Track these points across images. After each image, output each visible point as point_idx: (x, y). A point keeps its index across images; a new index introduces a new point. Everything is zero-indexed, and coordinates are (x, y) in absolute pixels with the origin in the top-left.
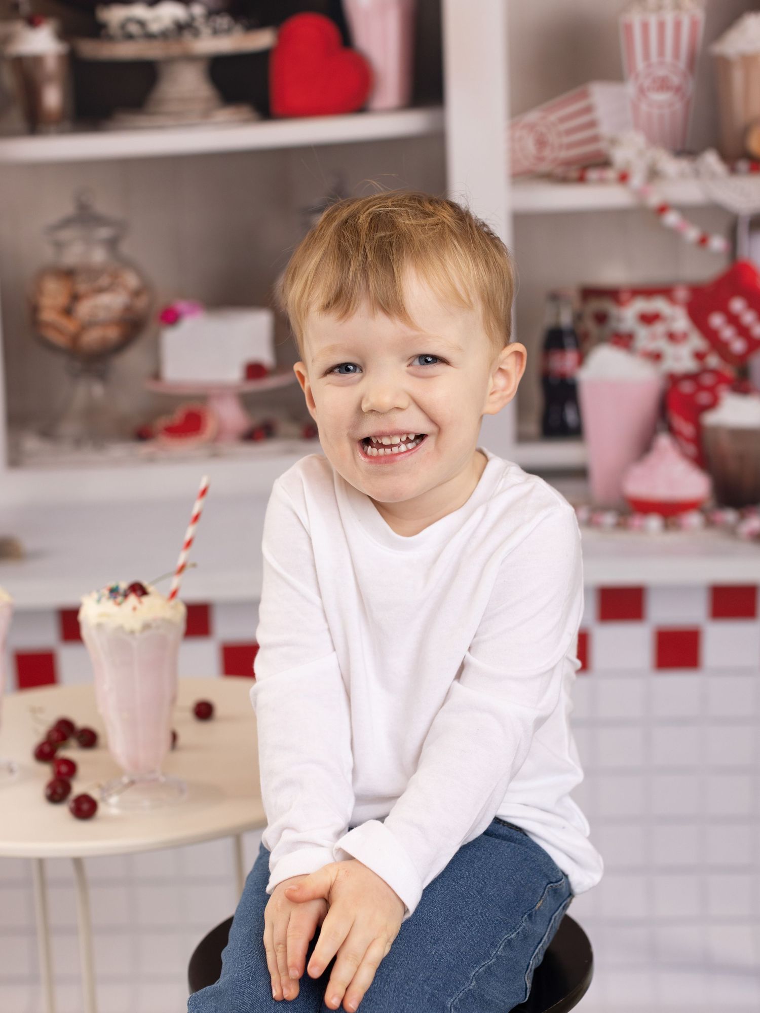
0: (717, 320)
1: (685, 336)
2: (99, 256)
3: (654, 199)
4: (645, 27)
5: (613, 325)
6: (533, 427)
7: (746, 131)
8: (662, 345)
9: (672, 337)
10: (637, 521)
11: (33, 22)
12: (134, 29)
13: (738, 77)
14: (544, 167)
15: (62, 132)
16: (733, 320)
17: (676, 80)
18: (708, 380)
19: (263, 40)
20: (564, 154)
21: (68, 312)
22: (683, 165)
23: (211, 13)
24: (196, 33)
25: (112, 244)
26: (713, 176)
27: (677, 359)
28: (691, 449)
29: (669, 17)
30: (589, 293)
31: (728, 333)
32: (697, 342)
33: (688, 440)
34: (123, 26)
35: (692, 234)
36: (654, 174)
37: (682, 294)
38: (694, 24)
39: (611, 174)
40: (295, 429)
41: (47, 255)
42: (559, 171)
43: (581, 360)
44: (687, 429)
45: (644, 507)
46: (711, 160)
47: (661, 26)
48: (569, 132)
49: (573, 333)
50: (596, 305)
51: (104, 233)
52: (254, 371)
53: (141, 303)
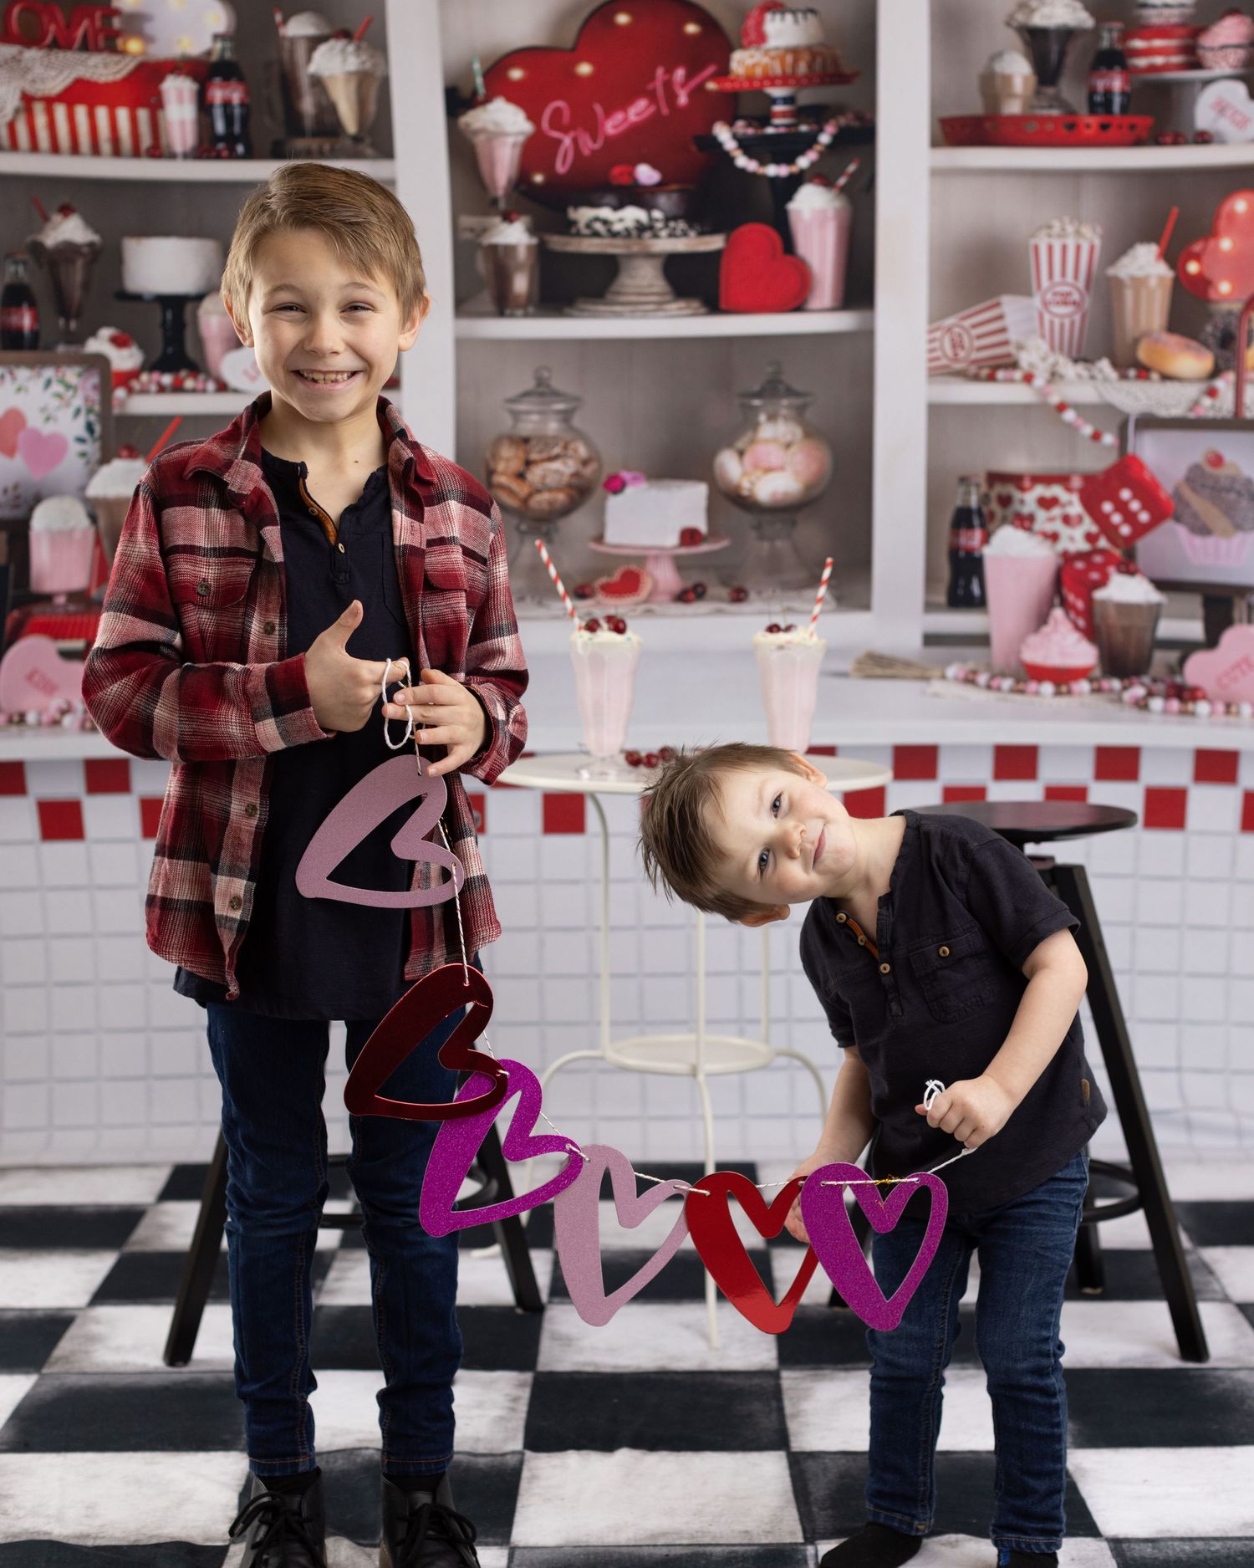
0: (1107, 507)
1: (1080, 519)
2: (553, 427)
3: (1055, 399)
4: (1050, 249)
5: (1016, 506)
6: (942, 598)
7: (1136, 342)
8: (1058, 526)
9: (1066, 520)
10: (1032, 686)
11: (508, 218)
12: (598, 226)
13: (1129, 295)
14: (958, 366)
15: (526, 315)
16: (1121, 507)
17: (1076, 297)
18: (1098, 559)
19: (715, 243)
20: (975, 355)
21: (521, 476)
22: (1080, 368)
23: (667, 219)
24: (656, 236)
25: (566, 417)
26: (1106, 379)
27: (1072, 539)
28: (1081, 622)
29: (1071, 244)
30: (994, 478)
31: (1116, 518)
32: (1089, 525)
33: (1078, 613)
34: (588, 226)
35: (1088, 430)
36: (1054, 376)
37: (1077, 483)
38: (1092, 248)
39: (1018, 375)
40: (724, 592)
41: (507, 423)
42: (973, 369)
43: (986, 539)
44: (1080, 604)
45: (1038, 673)
46: (1105, 365)
47: (1064, 249)
48: (980, 337)
49: (980, 512)
50: (999, 489)
51: (560, 406)
52: (690, 536)
53: (588, 471)
